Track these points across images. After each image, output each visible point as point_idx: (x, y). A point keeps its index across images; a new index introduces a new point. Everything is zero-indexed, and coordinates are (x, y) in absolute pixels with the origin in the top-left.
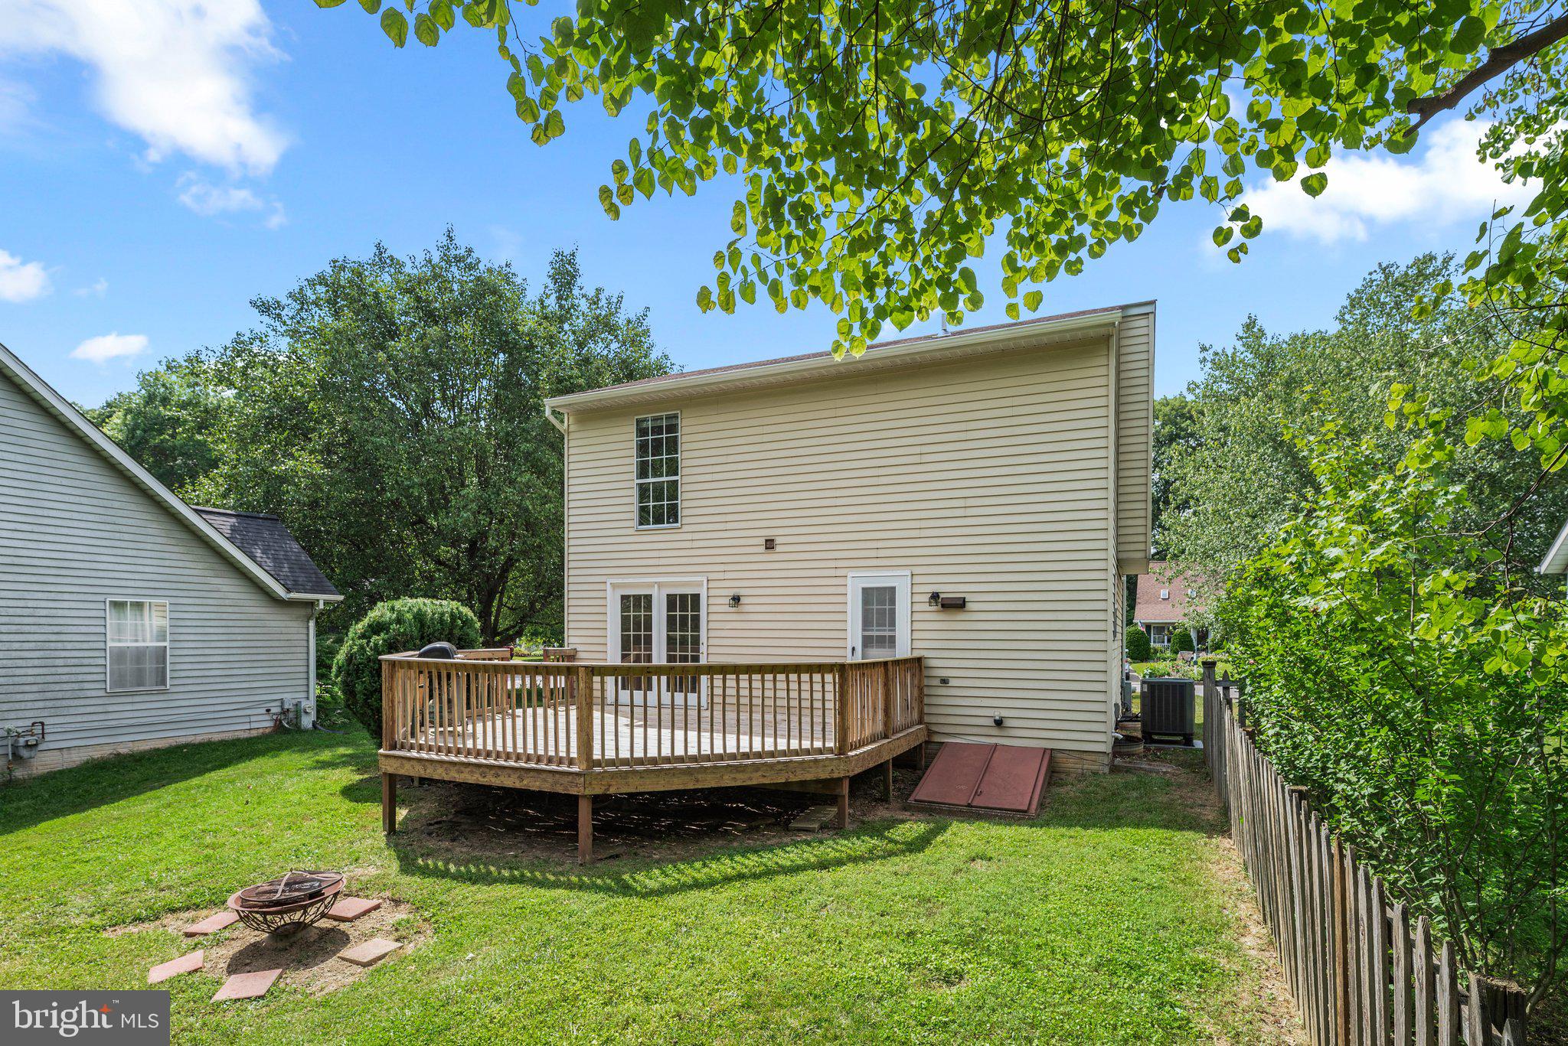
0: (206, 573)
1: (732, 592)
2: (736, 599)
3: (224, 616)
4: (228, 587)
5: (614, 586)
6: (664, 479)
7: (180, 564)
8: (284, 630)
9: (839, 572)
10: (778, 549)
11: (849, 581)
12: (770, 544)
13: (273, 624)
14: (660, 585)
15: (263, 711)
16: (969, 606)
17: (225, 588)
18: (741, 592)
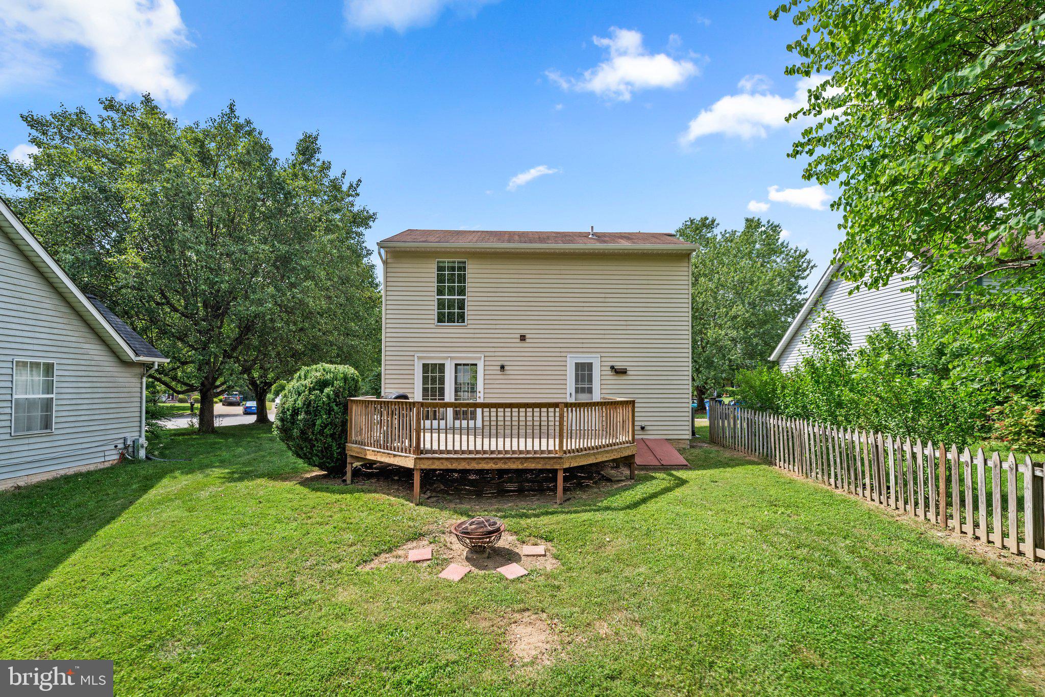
0: (81, 340)
1: (500, 363)
2: (502, 367)
3: (91, 374)
4: (95, 350)
5: (419, 358)
6: (456, 297)
7: (64, 332)
8: (127, 385)
9: (564, 354)
10: (528, 340)
11: (568, 359)
12: (523, 338)
13: (121, 380)
14: (452, 358)
15: (113, 447)
16: (629, 373)
17: (92, 352)
18: (505, 363)
